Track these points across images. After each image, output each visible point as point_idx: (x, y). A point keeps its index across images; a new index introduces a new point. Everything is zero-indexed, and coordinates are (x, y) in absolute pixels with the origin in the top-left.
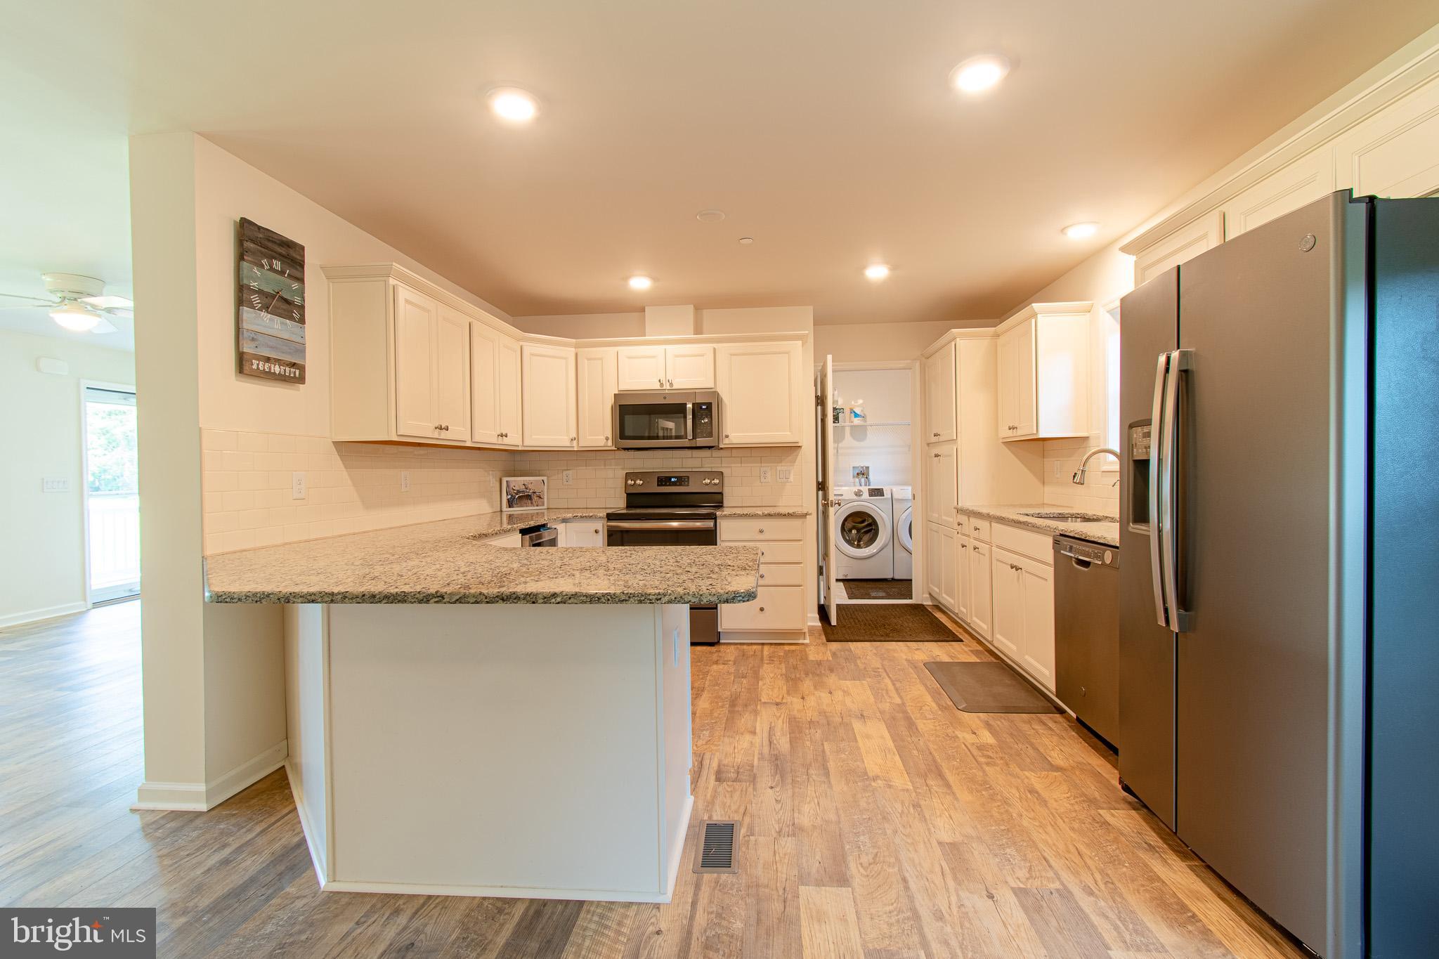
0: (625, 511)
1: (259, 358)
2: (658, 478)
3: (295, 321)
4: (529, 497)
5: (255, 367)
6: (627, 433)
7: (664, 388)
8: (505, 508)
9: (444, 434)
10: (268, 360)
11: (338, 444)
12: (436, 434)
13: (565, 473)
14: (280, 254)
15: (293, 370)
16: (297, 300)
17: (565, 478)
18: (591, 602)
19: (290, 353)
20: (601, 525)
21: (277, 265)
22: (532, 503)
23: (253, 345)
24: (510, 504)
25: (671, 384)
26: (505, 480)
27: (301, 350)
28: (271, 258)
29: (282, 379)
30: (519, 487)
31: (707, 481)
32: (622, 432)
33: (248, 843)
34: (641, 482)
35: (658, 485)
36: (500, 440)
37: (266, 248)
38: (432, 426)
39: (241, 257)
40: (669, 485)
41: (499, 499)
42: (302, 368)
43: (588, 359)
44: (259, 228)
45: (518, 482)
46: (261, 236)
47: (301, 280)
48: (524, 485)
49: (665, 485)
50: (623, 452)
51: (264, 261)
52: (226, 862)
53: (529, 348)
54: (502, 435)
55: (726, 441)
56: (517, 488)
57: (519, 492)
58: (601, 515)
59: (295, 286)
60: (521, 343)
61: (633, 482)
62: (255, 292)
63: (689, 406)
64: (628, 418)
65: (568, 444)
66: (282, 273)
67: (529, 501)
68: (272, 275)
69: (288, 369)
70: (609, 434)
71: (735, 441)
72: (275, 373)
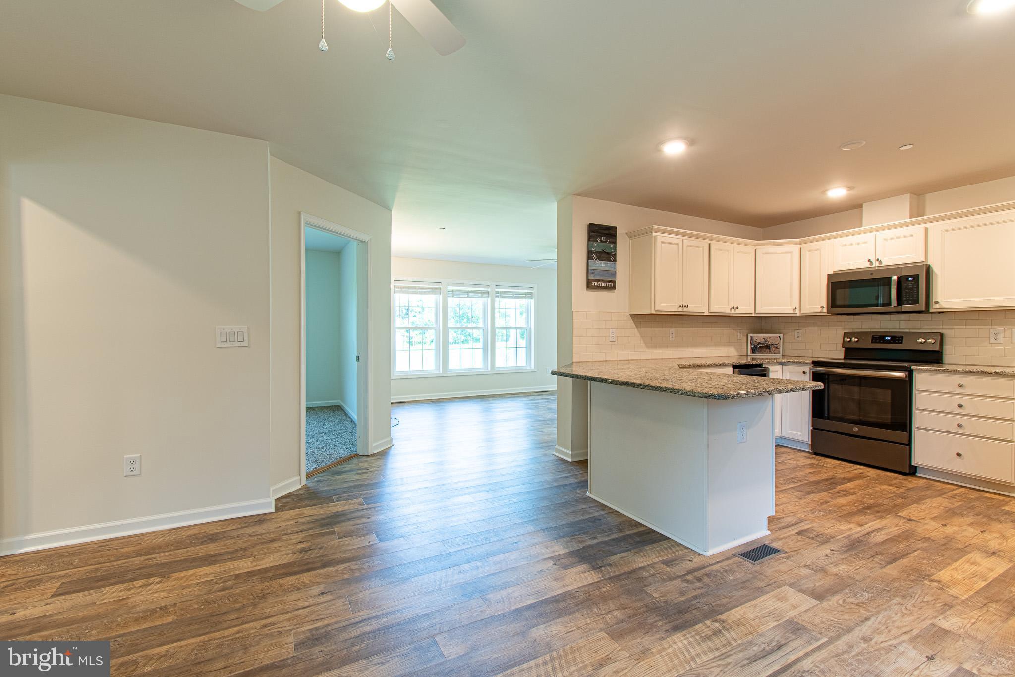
0: (842, 361)
1: (595, 280)
2: (873, 337)
3: (611, 261)
4: (768, 347)
5: (593, 285)
6: (838, 303)
7: (874, 266)
8: (749, 354)
9: (685, 310)
10: (599, 281)
11: (633, 317)
12: (680, 310)
13: (797, 331)
14: (605, 234)
15: (610, 284)
16: (613, 252)
17: (796, 335)
18: (653, 390)
19: (608, 276)
20: (807, 369)
21: (604, 239)
22: (770, 351)
23: (592, 275)
24: (754, 351)
25: (880, 262)
26: (750, 335)
27: (614, 274)
28: (600, 237)
29: (605, 288)
30: (761, 340)
31: (921, 340)
32: (833, 302)
33: (576, 475)
34: (857, 339)
35: (872, 342)
36: (733, 311)
37: (599, 233)
38: (678, 305)
39: (589, 240)
40: (883, 343)
41: (746, 347)
42: (614, 282)
43: (809, 251)
44: (596, 225)
45: (760, 337)
46: (597, 228)
47: (615, 243)
48: (764, 339)
49: (879, 342)
50: (835, 317)
51: (598, 239)
52: (567, 477)
53: (760, 250)
54: (733, 308)
55: (937, 306)
56: (758, 341)
57: (760, 343)
58: (808, 361)
59: (612, 246)
60: (756, 248)
61: (849, 339)
62: (594, 253)
63: (895, 278)
64: (839, 292)
65: (792, 312)
66: (606, 242)
67: (768, 350)
68: (602, 243)
69: (607, 284)
70: (825, 304)
71: (946, 306)
72: (600, 286)
